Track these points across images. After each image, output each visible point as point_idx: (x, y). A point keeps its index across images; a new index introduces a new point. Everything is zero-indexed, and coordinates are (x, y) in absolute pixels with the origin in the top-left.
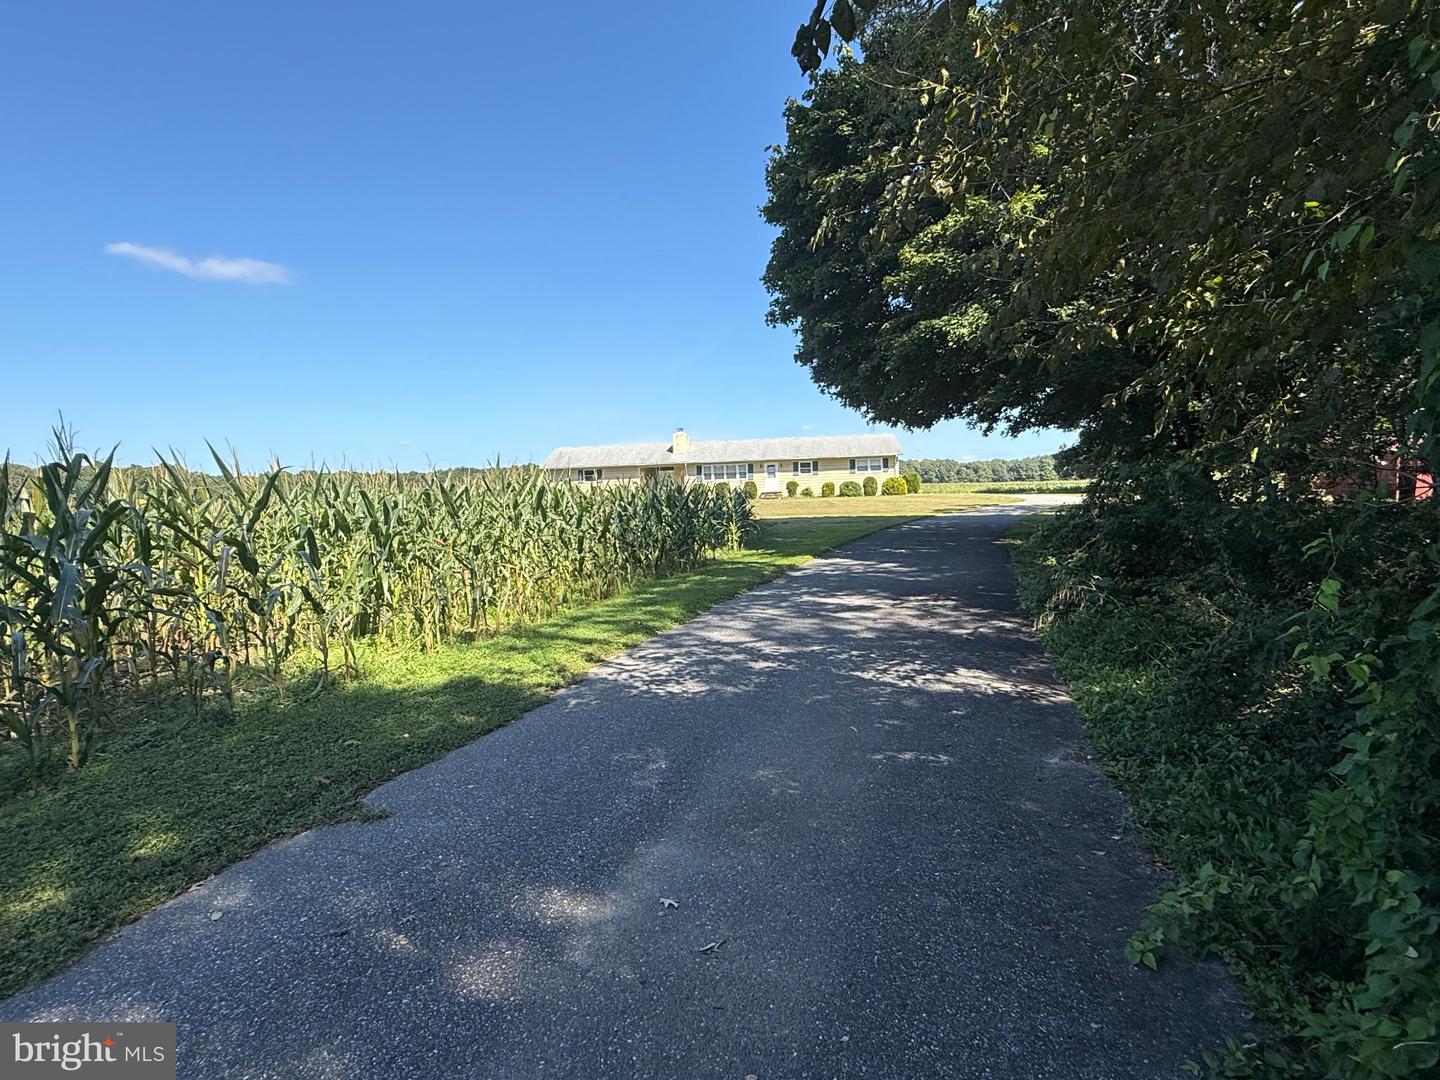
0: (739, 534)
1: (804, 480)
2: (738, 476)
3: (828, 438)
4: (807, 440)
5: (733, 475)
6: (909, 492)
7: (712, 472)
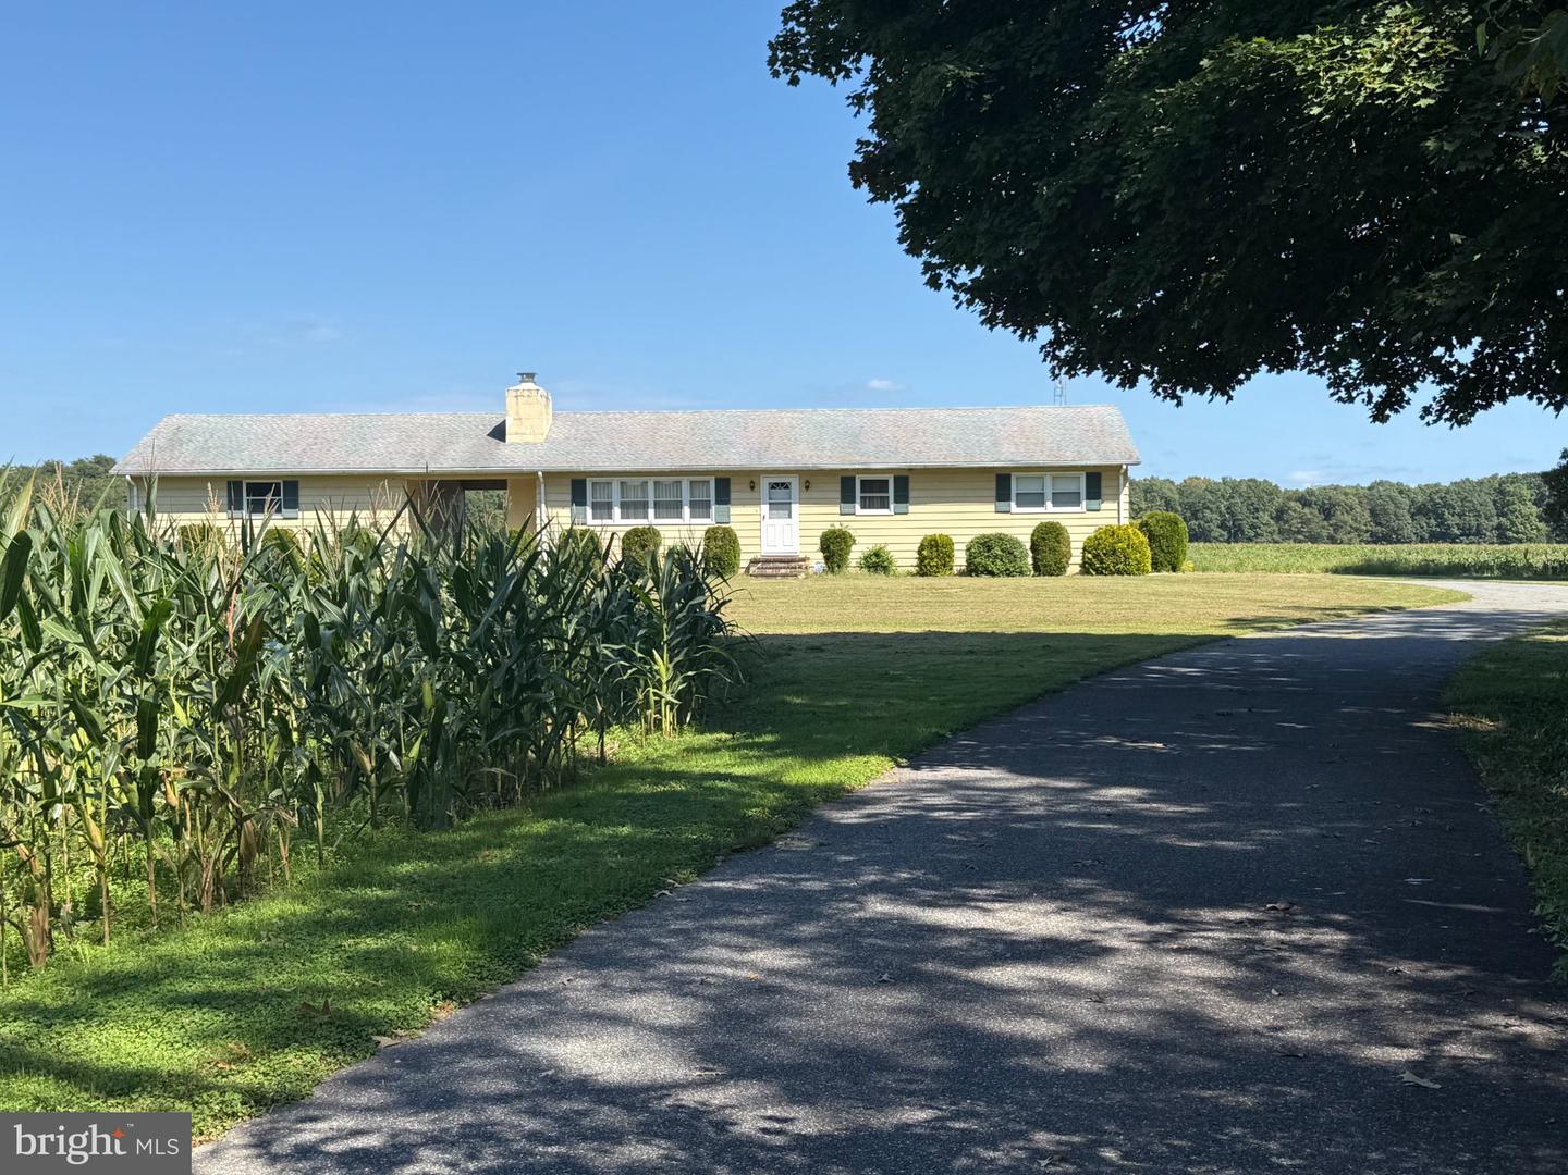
0: (679, 685)
1: (871, 528)
2: (686, 510)
3: (941, 414)
4: (881, 415)
5: (670, 508)
6: (1156, 566)
7: (616, 497)
